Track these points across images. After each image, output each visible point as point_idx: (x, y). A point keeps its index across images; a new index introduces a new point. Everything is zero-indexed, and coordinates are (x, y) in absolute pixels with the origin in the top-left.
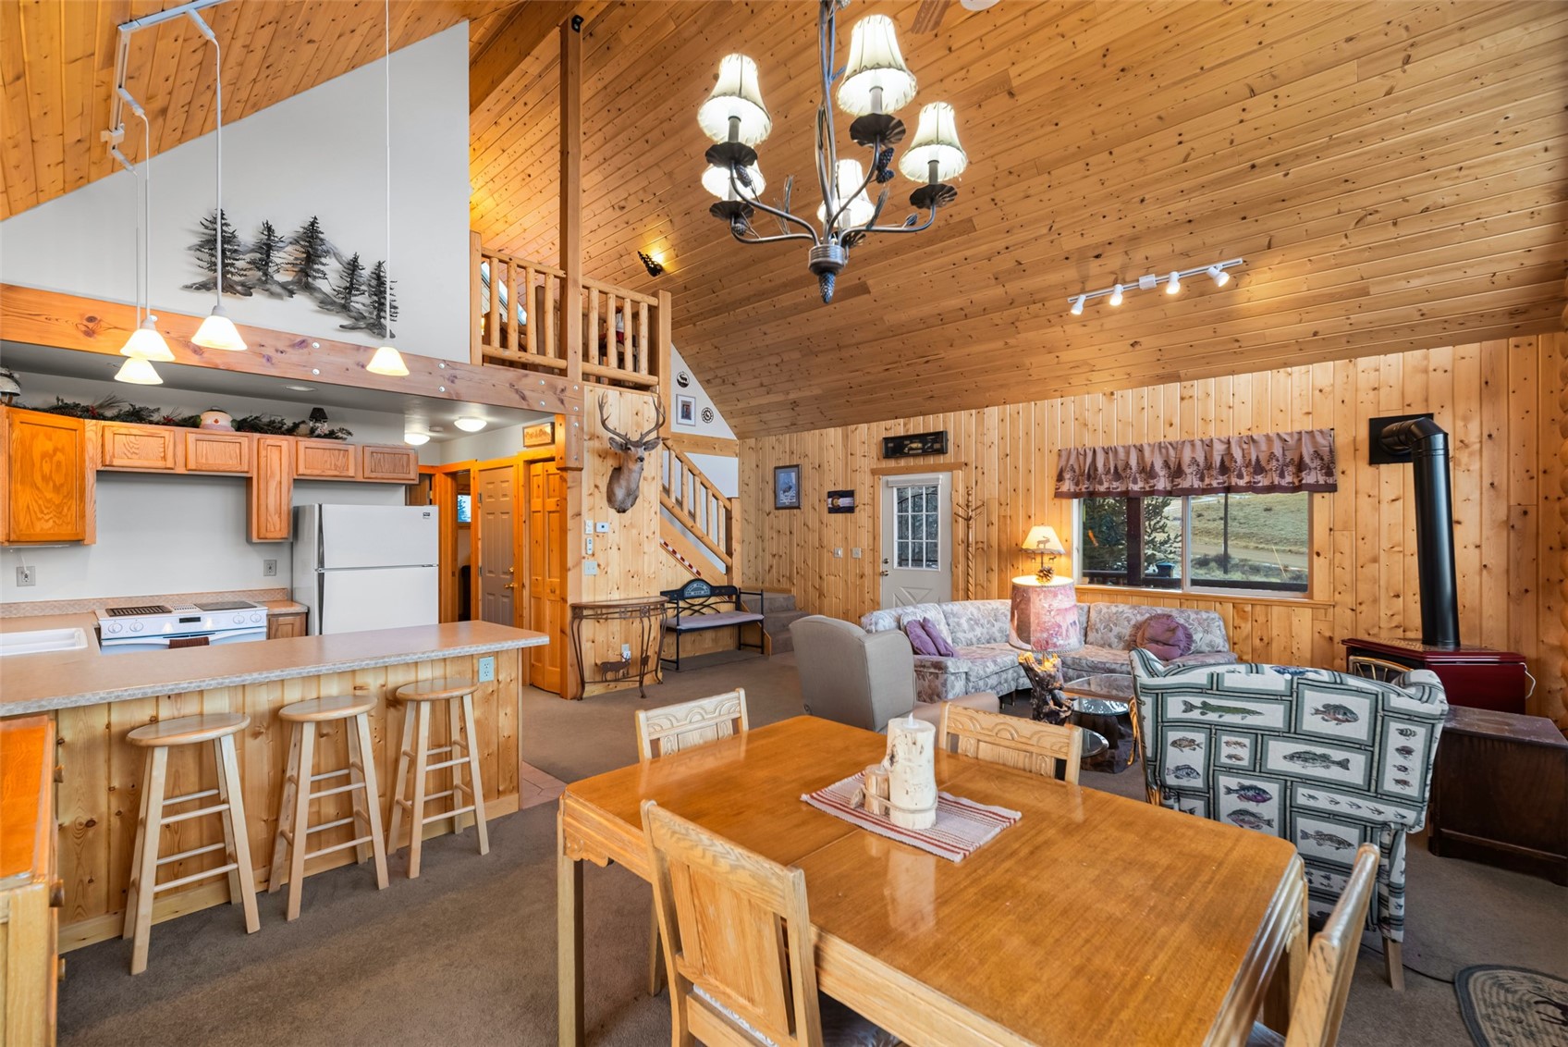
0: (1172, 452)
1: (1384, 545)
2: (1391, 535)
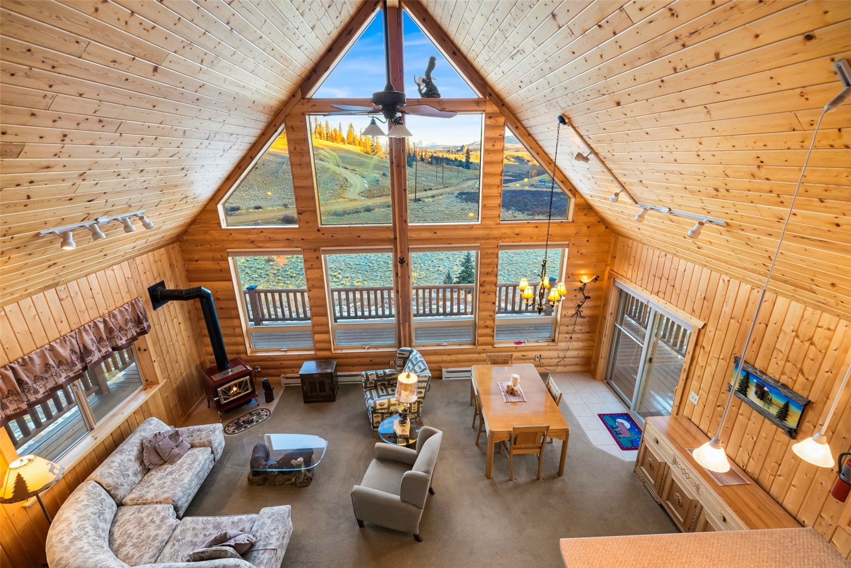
0: (74, 341)
1: (168, 344)
2: (168, 338)
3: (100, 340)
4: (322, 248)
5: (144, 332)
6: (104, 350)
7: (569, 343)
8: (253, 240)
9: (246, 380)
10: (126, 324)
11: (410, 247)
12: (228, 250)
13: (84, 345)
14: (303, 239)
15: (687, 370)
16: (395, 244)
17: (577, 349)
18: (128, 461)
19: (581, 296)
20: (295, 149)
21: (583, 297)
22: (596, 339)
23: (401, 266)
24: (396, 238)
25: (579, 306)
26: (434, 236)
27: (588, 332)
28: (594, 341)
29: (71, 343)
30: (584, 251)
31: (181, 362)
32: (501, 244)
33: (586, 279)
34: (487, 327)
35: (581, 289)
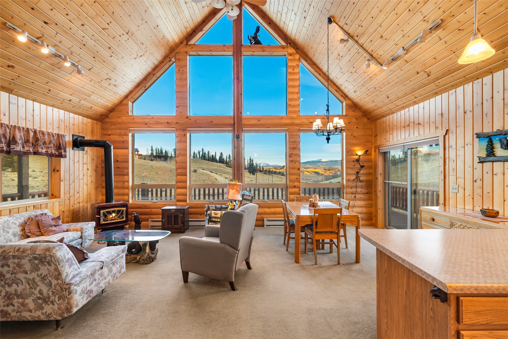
0: (8, 130)
1: (76, 177)
2: (77, 173)
3: (27, 141)
4: (188, 129)
5: (60, 156)
6: (26, 149)
7: (354, 201)
8: (146, 122)
9: (123, 210)
10: (49, 143)
11: (244, 129)
12: (130, 129)
13: (13, 136)
14: (177, 123)
15: (443, 171)
16: (234, 127)
17: (361, 207)
18: (12, 223)
19: (358, 166)
20: (179, 70)
21: (360, 167)
22: (374, 198)
23: (237, 140)
24: (234, 123)
25: (358, 173)
26: (259, 123)
27: (367, 193)
28: (372, 200)
29: (5, 130)
30: (355, 134)
31: (81, 196)
32: (301, 129)
33: (360, 153)
34: (295, 186)
35: (358, 160)
